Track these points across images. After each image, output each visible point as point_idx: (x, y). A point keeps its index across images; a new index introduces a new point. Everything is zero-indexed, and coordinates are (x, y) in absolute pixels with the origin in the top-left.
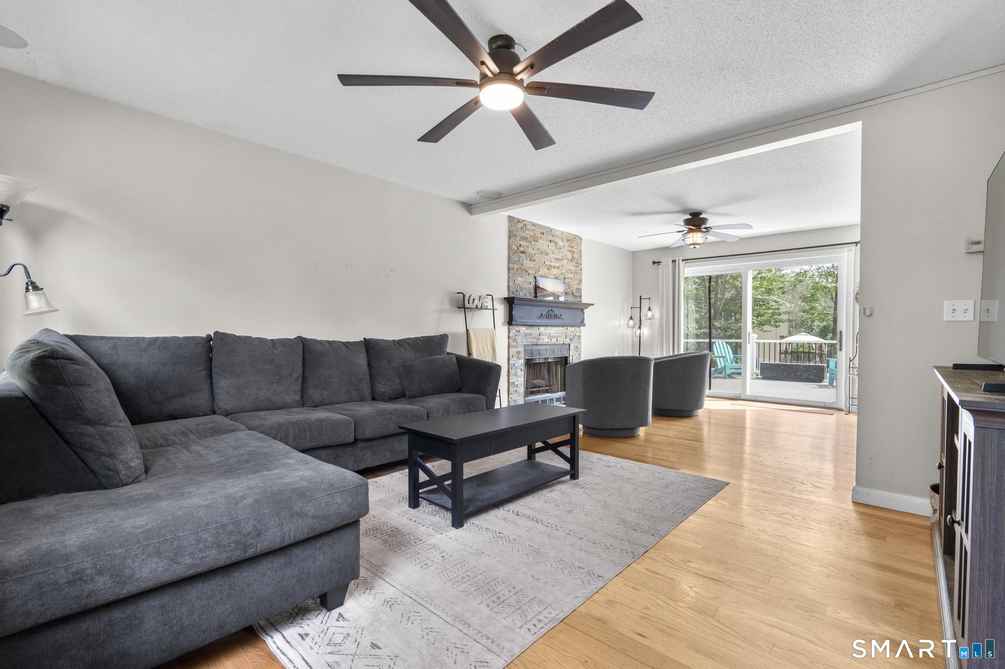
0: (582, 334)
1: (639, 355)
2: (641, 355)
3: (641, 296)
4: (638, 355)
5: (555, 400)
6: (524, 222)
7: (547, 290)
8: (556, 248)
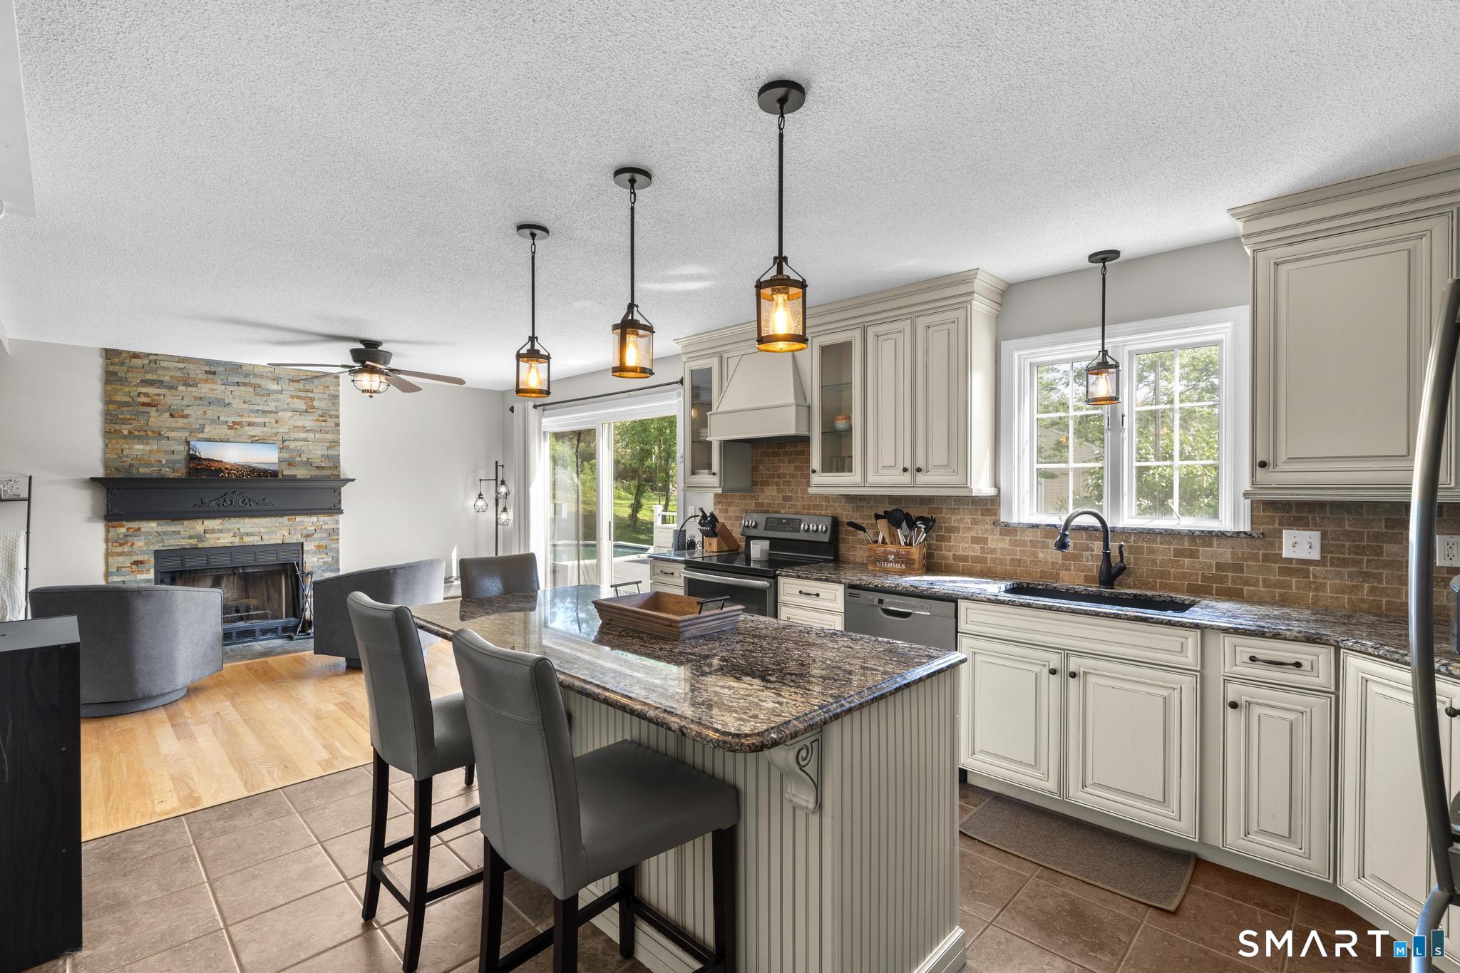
0: (341, 526)
1: (496, 554)
2: (499, 555)
3: (497, 462)
4: (494, 555)
5: (234, 635)
6: (151, 358)
7: (224, 461)
8: (255, 395)
